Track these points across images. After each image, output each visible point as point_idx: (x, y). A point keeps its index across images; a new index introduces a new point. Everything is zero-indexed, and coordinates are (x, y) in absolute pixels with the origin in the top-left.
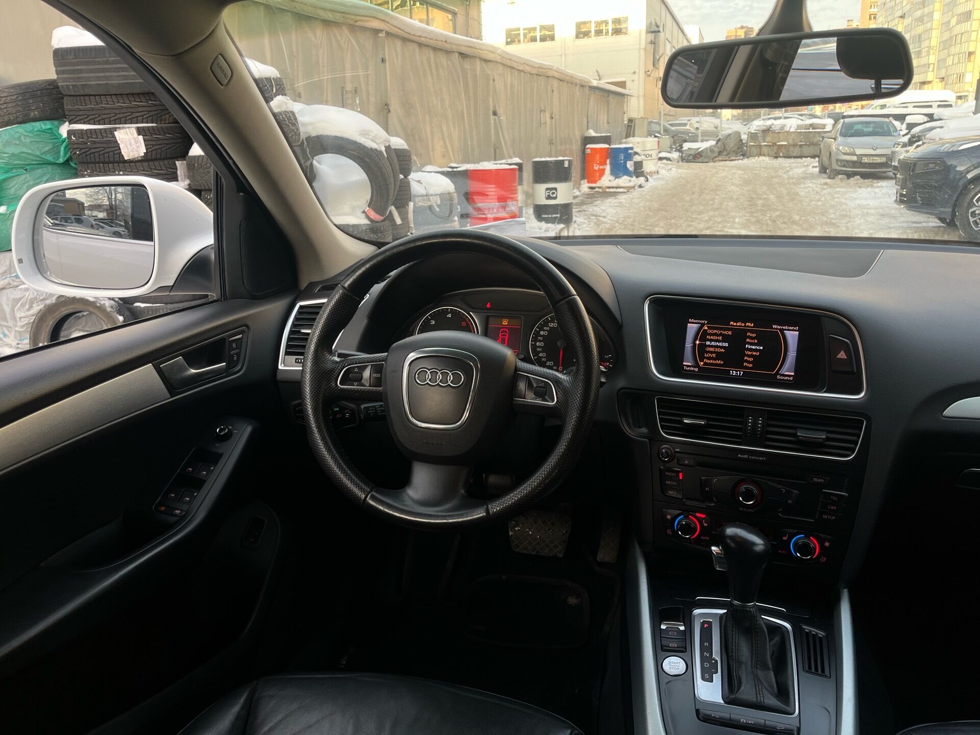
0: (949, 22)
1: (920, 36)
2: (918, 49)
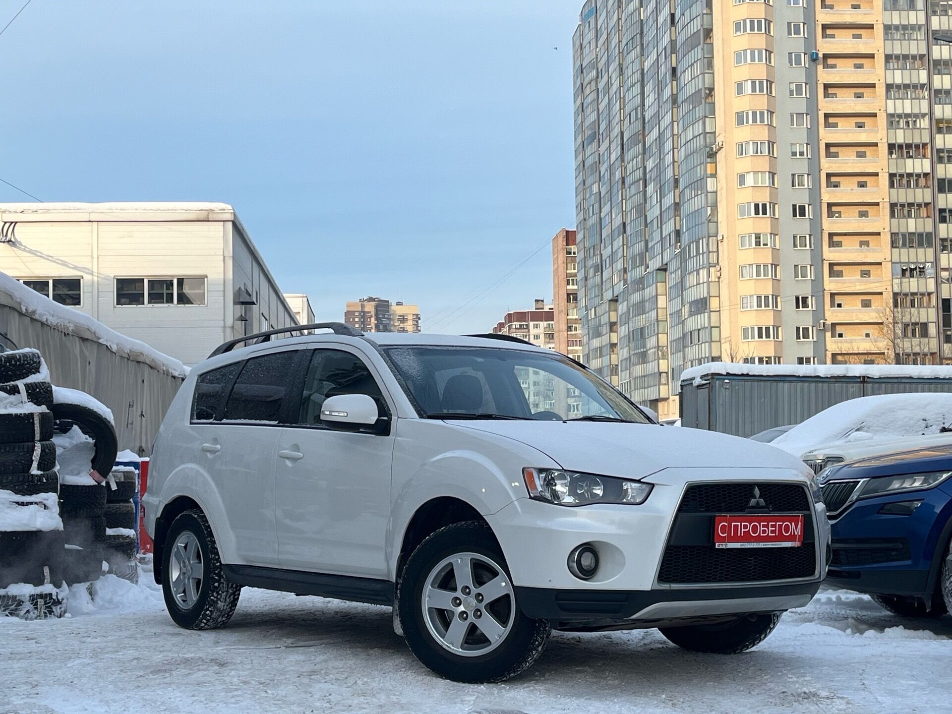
0: (679, 312)
1: (642, 329)
2: (642, 350)
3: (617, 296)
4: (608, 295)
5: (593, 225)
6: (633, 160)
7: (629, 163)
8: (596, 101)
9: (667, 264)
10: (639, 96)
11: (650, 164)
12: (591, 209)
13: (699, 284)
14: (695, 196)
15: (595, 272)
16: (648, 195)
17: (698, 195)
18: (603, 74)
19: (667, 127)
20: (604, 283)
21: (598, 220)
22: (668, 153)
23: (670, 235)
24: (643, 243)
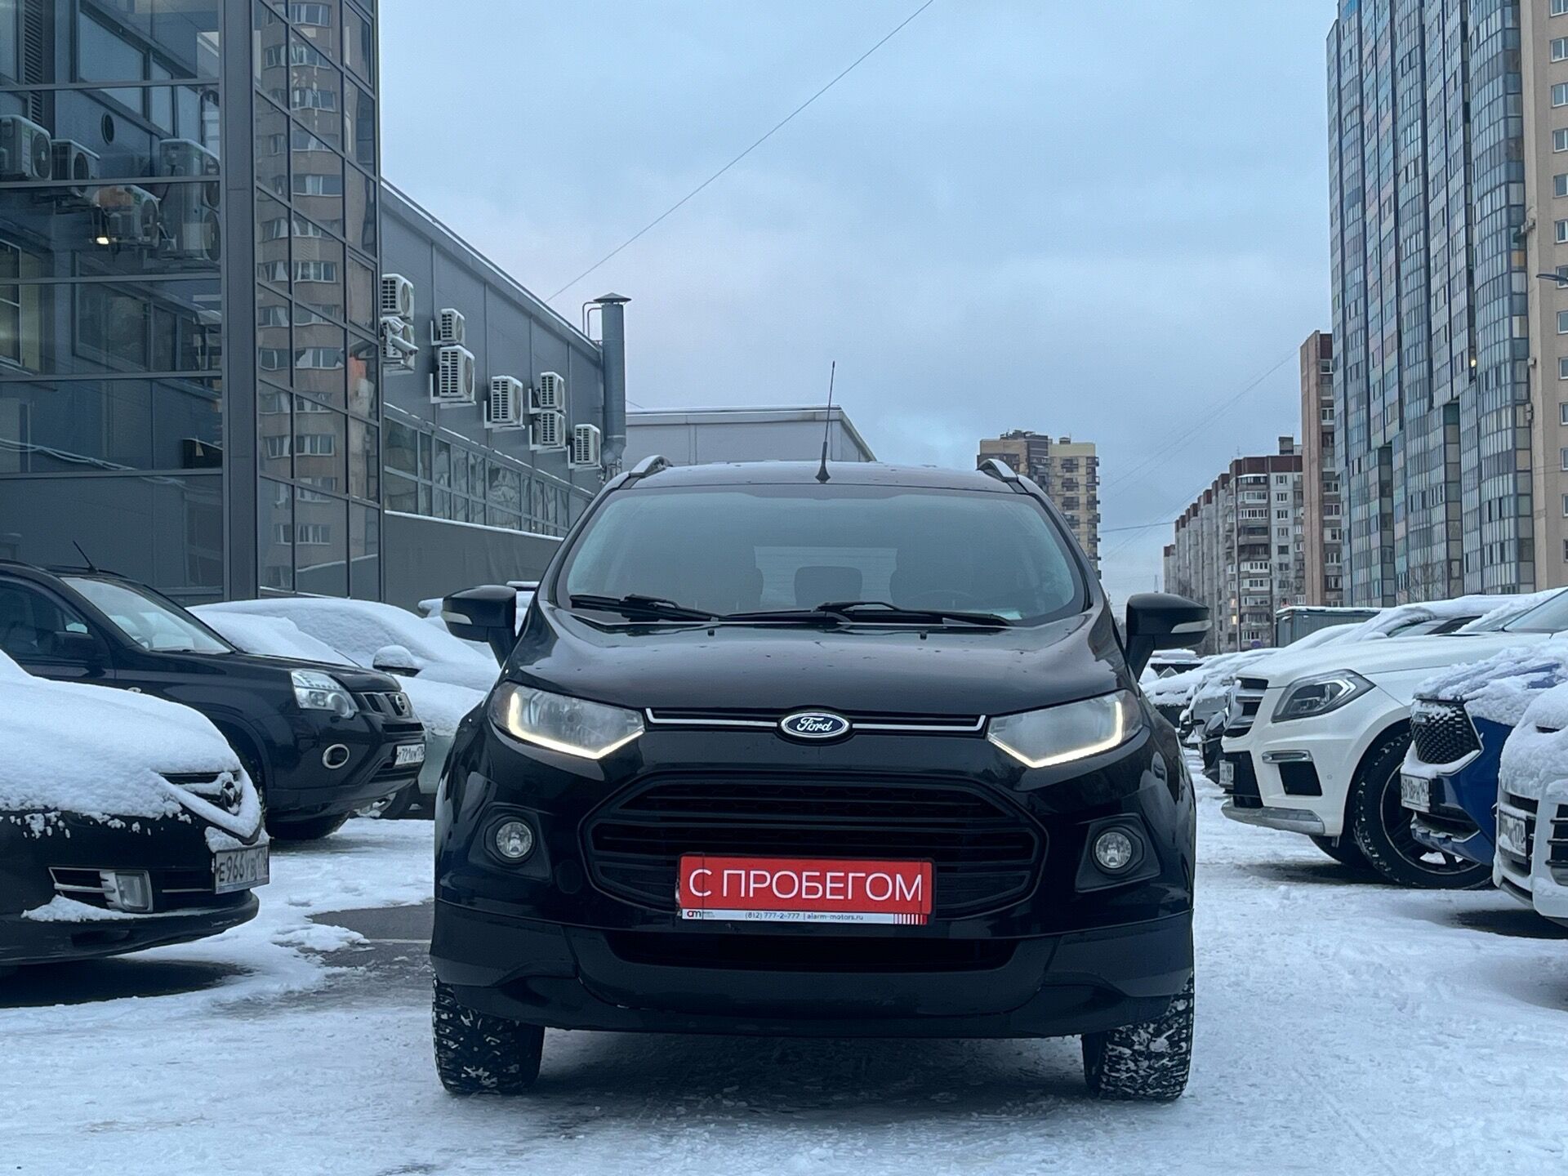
0: (1474, 471)
2: (1425, 526)
3: (1390, 443)
4: (1377, 441)
5: (1356, 332)
6: (1411, 237)
7: (1405, 241)
8: (1359, 141)
9: (1458, 398)
10: (1420, 140)
11: (1435, 246)
12: (1353, 305)
13: (1501, 430)
14: (1494, 300)
15: (1359, 404)
16: (1433, 292)
17: (1498, 298)
18: (1370, 101)
19: (1458, 191)
20: (1372, 422)
21: (1363, 324)
22: (1459, 232)
23: (1462, 353)
24: (1425, 363)
